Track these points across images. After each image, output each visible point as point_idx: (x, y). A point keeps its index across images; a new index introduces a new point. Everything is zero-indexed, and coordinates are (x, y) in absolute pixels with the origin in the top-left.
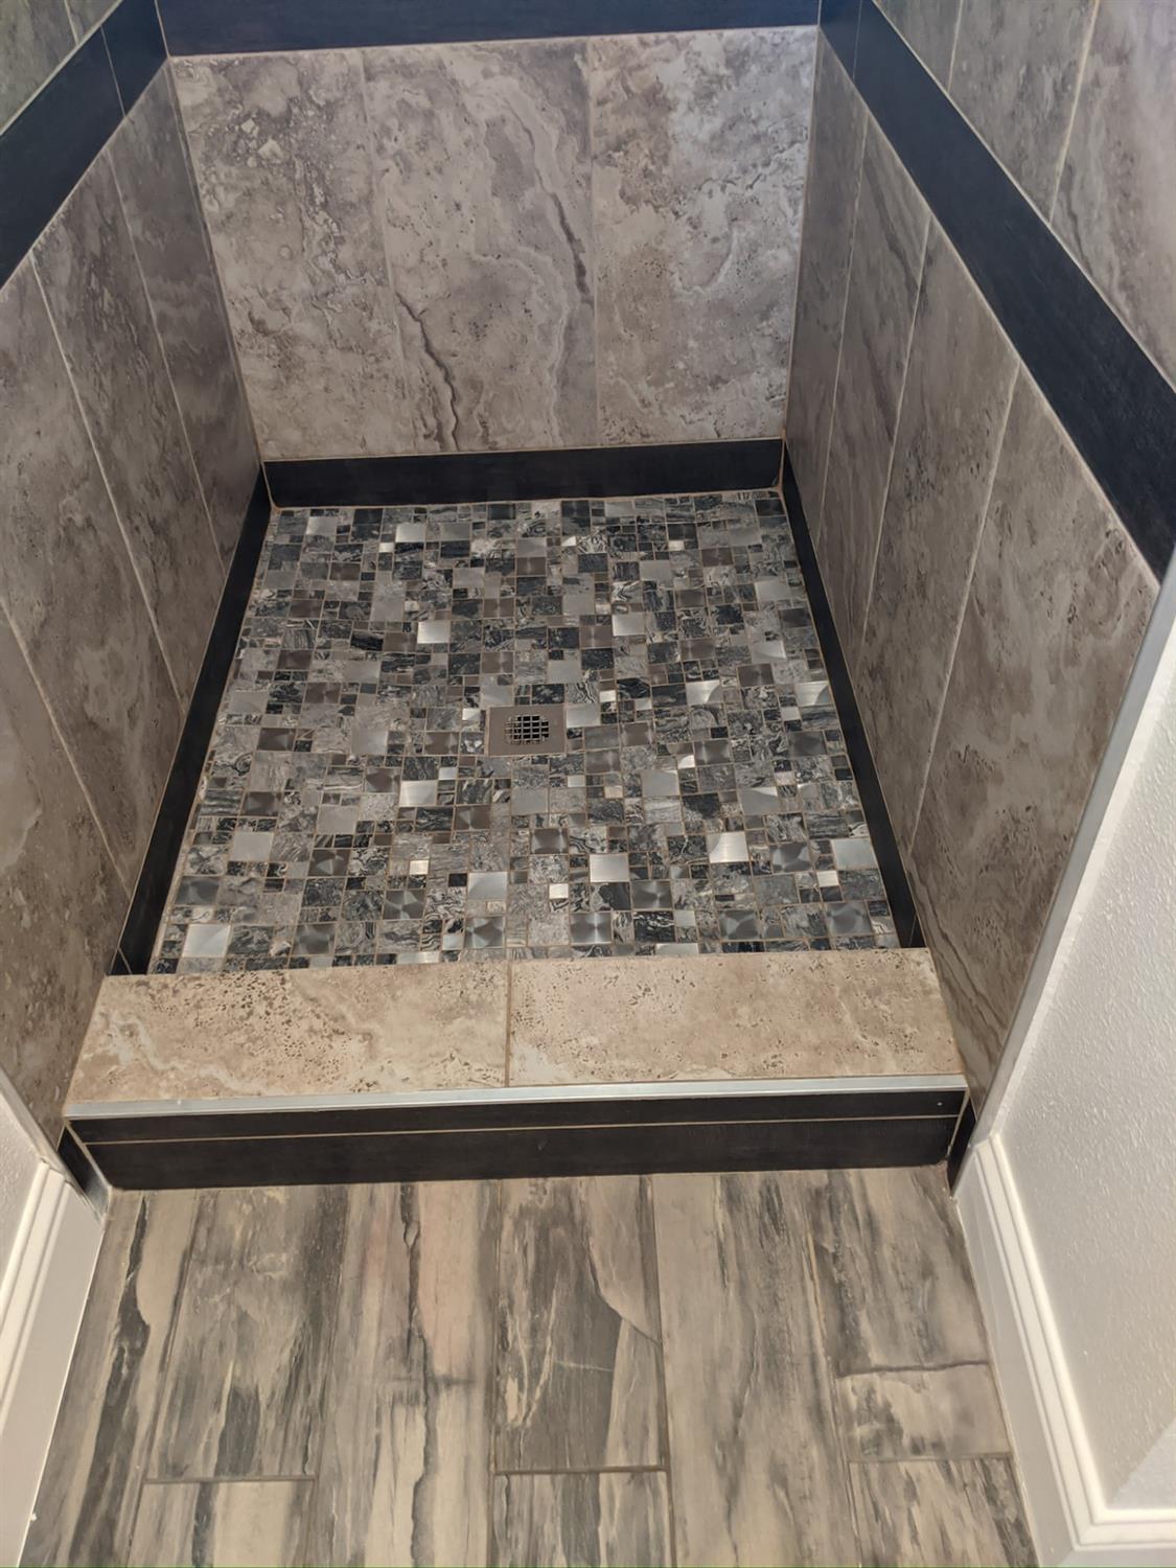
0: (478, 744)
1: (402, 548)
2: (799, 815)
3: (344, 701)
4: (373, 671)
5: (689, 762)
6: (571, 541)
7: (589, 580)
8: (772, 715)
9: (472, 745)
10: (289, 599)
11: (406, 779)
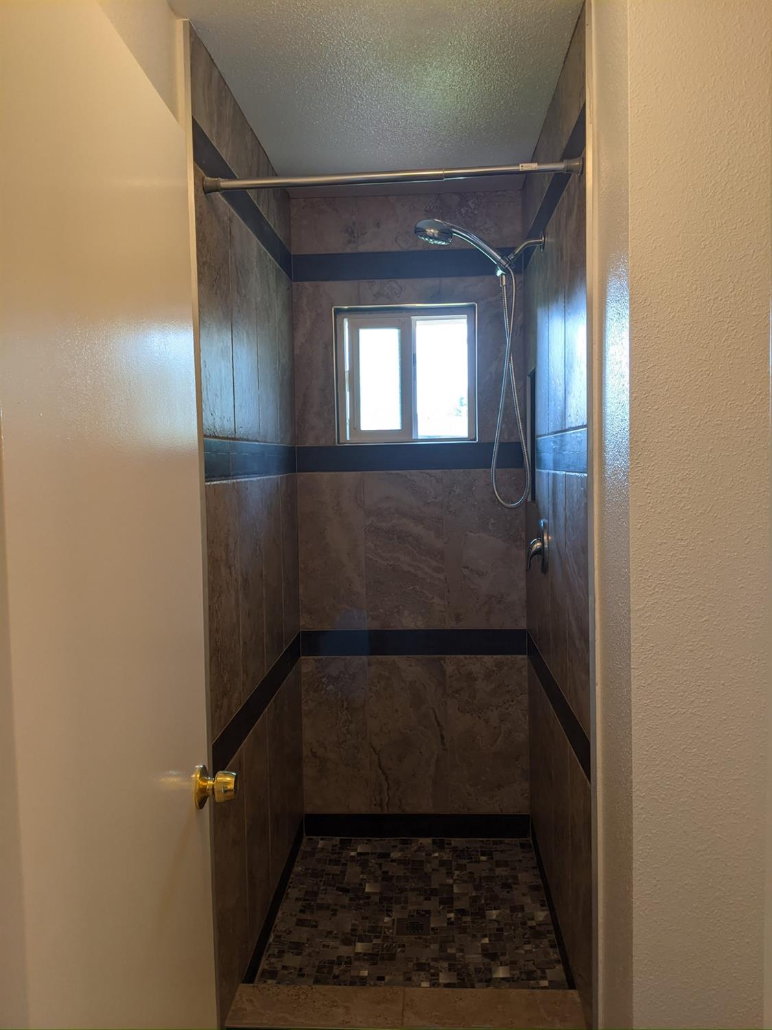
0: (391, 931)
1: (359, 854)
2: (533, 960)
3: (332, 910)
4: (346, 900)
5: (486, 940)
6: (436, 855)
7: (443, 870)
8: (524, 924)
9: (388, 931)
10: (310, 871)
11: (359, 941)
